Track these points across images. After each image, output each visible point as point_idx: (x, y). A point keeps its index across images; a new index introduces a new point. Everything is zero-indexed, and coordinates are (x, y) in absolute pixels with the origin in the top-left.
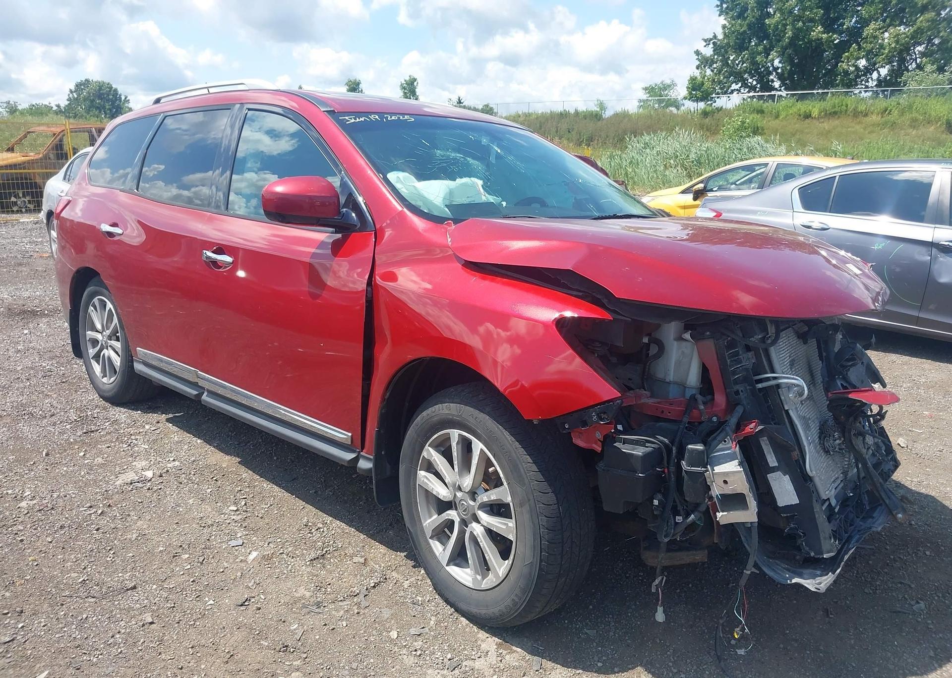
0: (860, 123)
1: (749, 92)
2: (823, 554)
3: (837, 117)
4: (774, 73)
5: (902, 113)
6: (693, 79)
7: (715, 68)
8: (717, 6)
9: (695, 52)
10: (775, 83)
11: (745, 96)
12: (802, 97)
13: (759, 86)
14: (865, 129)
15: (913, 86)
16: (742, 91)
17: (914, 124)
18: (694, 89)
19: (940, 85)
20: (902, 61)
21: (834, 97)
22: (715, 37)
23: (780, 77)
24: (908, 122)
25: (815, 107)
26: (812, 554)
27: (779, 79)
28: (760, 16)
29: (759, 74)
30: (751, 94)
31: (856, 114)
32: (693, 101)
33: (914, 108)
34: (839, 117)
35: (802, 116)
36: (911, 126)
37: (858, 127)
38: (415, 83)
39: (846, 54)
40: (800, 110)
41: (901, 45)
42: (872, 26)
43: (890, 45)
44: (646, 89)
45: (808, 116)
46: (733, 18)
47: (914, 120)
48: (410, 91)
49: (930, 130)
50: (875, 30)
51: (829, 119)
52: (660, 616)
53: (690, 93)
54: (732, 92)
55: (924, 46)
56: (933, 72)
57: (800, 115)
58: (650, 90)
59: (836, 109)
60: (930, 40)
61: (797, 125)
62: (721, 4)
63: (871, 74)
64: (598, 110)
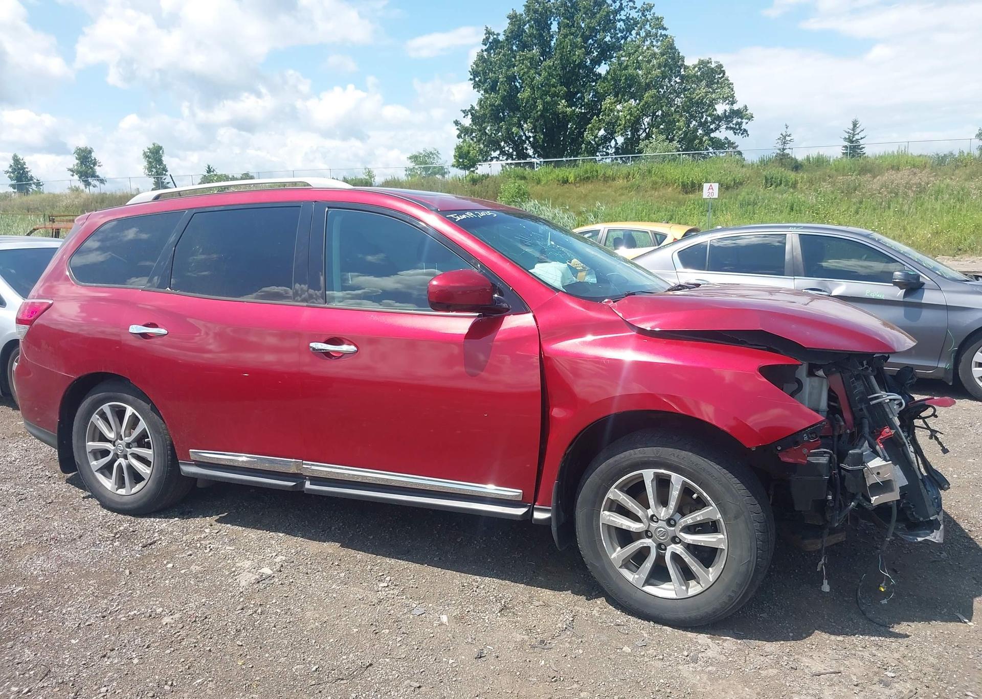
0: (610, 187)
1: (507, 159)
2: (929, 517)
3: (590, 181)
4: (527, 142)
5: (643, 176)
6: (459, 148)
7: (473, 137)
8: (471, 79)
9: (454, 122)
10: (529, 151)
11: (504, 163)
12: (558, 164)
13: (515, 153)
14: (615, 192)
15: (648, 153)
16: (501, 158)
17: (655, 186)
18: (460, 157)
19: (671, 152)
20: (635, 130)
21: (583, 163)
22: (473, 108)
23: (533, 146)
24: (651, 185)
25: (571, 173)
26: (921, 519)
27: (533, 147)
28: (510, 89)
29: (514, 142)
30: (509, 161)
31: (606, 179)
32: (461, 168)
33: (653, 172)
34: (592, 182)
35: (561, 182)
36: (653, 188)
37: (609, 190)
38: (161, 152)
39: (590, 125)
40: (558, 176)
41: (634, 117)
42: (608, 101)
43: (626, 117)
44: (410, 158)
45: (565, 181)
46: (486, 91)
47: (655, 183)
48: (156, 160)
49: (669, 191)
50: (611, 104)
51: (584, 184)
52: (826, 588)
53: (458, 161)
54: (492, 159)
55: (649, 118)
56: (663, 140)
57: (559, 181)
58: (414, 158)
59: (589, 175)
60: (654, 114)
61: (558, 190)
62: (474, 77)
63: (610, 142)
64: (367, 177)
